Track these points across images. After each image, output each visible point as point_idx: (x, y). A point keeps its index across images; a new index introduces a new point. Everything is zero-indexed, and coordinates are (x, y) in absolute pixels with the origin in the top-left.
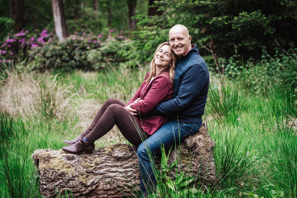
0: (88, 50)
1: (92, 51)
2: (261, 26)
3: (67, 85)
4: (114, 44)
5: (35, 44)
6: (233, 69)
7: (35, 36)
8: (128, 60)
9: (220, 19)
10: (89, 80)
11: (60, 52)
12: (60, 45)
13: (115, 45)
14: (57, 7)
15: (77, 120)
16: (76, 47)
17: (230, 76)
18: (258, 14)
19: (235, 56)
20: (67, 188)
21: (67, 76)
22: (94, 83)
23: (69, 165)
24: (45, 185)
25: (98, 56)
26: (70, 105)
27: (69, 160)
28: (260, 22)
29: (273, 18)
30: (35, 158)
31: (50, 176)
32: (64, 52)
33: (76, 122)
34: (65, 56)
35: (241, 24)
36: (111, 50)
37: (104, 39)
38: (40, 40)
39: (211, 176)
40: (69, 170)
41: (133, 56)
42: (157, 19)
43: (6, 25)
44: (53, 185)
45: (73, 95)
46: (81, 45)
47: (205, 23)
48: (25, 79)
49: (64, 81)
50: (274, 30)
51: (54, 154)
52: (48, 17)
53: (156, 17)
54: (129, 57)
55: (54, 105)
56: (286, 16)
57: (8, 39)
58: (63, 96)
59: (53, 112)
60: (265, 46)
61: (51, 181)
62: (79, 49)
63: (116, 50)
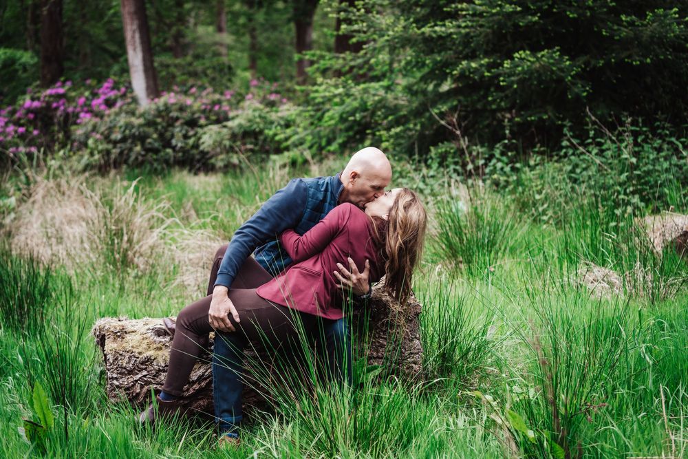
0: (201, 127)
1: (211, 129)
2: (560, 81)
3: (156, 201)
4: (257, 114)
5: (87, 112)
6: (502, 169)
7: (87, 94)
8: (287, 149)
9: (473, 65)
10: (202, 192)
11: (141, 130)
12: (142, 115)
13: (260, 116)
14: (134, 32)
15: (175, 271)
16: (177, 119)
17: (496, 183)
18: (554, 55)
19: (506, 141)
20: (155, 386)
21: (156, 183)
22: (212, 198)
23: (160, 345)
24: (117, 379)
25: (222, 140)
26: (162, 241)
27: (159, 336)
28: (558, 72)
29: (587, 64)
30: (98, 333)
31: (124, 365)
32: (151, 130)
33: (174, 274)
34: (153, 139)
35: (519, 74)
36: (251, 126)
37: (239, 102)
38: (97, 103)
39: (414, 365)
40: (160, 353)
41: (298, 140)
42: (351, 60)
43: (17, 66)
44: (131, 380)
45: (168, 222)
46: (186, 115)
47: (445, 72)
48: (68, 189)
49: (150, 193)
50: (587, 88)
51: (132, 326)
52: (113, 48)
53: (348, 55)
54: (289, 143)
55: (130, 241)
56: (614, 58)
57: (26, 101)
58: (149, 224)
59: (128, 255)
60: (570, 121)
61: (126, 372)
62: (182, 124)
63: (262, 126)
